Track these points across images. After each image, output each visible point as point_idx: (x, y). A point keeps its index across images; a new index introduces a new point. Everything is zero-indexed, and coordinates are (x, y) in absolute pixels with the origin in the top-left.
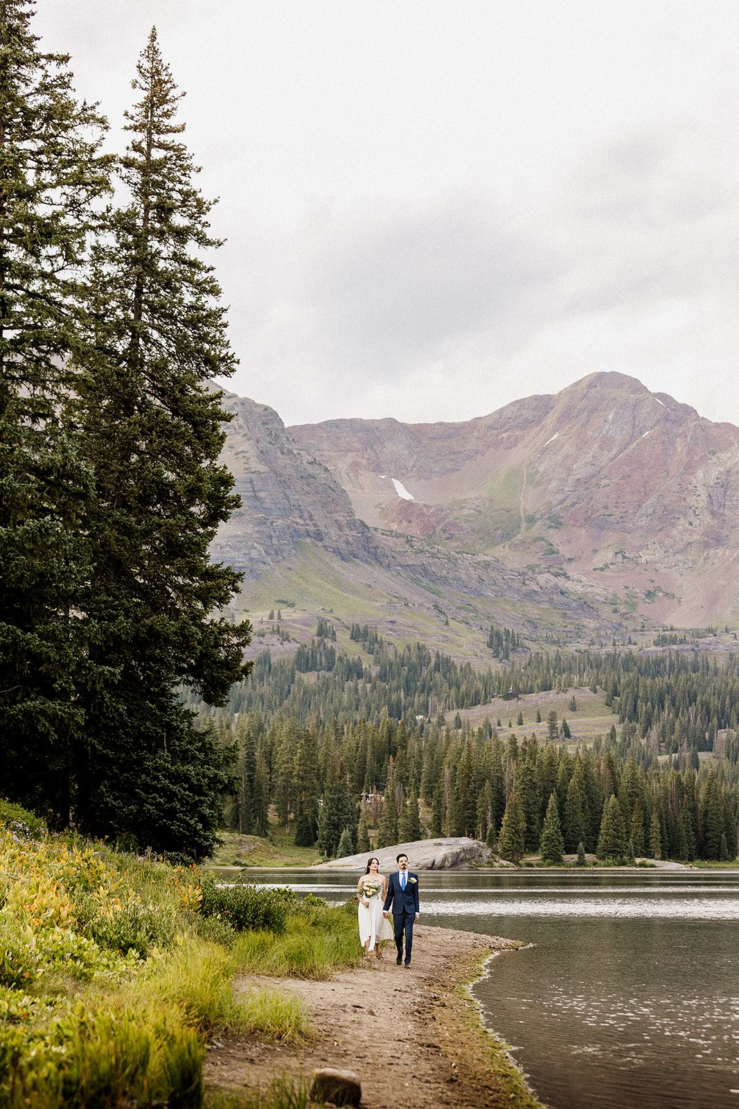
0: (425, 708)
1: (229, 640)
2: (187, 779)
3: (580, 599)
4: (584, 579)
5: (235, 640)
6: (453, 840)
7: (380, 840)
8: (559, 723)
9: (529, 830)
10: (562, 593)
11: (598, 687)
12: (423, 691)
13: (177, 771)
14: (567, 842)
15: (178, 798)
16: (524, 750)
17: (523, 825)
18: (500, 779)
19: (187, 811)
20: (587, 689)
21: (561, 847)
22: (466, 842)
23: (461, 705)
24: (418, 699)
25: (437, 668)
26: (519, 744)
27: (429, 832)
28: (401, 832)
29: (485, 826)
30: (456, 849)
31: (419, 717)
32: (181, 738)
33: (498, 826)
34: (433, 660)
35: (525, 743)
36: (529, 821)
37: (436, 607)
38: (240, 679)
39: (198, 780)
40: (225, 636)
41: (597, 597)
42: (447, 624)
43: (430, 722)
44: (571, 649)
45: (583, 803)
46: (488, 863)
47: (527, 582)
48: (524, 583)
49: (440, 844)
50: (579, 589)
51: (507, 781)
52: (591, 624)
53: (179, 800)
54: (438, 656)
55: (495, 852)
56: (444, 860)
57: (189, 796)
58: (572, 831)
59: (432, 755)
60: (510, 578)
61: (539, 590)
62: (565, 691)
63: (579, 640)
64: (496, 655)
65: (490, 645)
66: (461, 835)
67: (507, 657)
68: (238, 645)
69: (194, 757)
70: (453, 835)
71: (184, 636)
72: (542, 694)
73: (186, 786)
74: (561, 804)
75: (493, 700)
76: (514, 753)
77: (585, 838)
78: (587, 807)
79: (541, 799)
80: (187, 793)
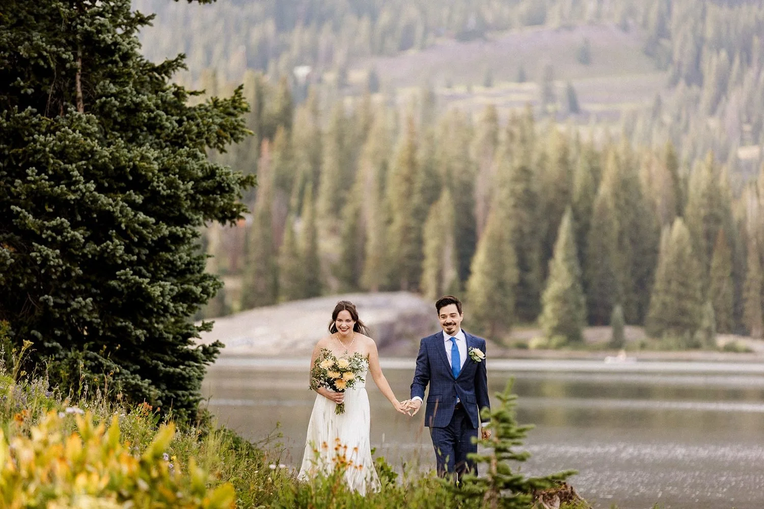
0: (312, 55)
2: (140, 182)
6: (381, 298)
7: (245, 296)
8: (559, 86)
9: (522, 284)
11: (631, 22)
12: (307, 23)
13: (114, 159)
14: (591, 305)
15: (118, 228)
16: (511, 135)
17: (512, 274)
18: (467, 188)
20: (612, 25)
21: (582, 313)
22: (406, 303)
23: (379, 50)
24: (299, 37)
27: (334, 283)
28: (284, 281)
29: (439, 277)
31: (302, 72)
33: (465, 272)
35: (514, 121)
36: (523, 265)
39: (171, 185)
43: (320, 80)
45: (621, 234)
51: (481, 189)
53: (122, 234)
57: (145, 225)
58: (601, 284)
59: (340, 139)
62: (570, 28)
66: (396, 290)
69: (153, 126)
70: (383, 289)
72: (529, 31)
73: (139, 199)
74: (581, 235)
75: (439, 41)
76: (493, 139)
77: (624, 298)
78: (627, 241)
79: (544, 226)
80: (141, 216)
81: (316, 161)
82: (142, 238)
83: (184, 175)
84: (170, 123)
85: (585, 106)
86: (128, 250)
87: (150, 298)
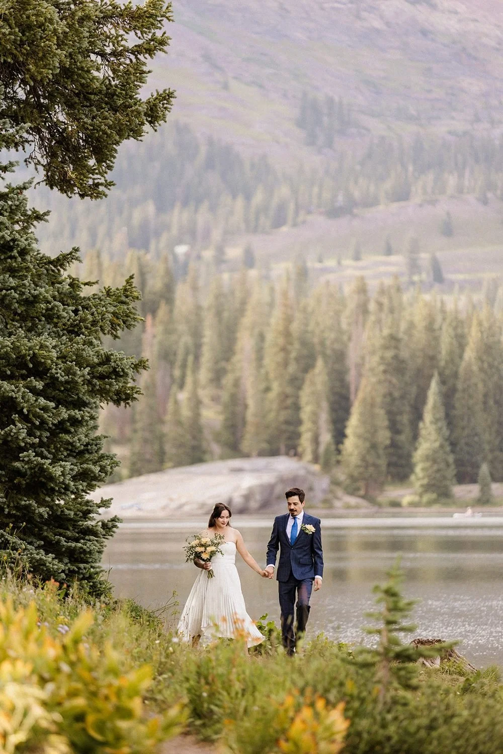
0: (190, 234)
1: (116, 40)
2: (38, 369)
3: (454, 42)
4: (461, 8)
5: (132, 40)
6: (262, 462)
7: (134, 464)
8: (424, 257)
9: (394, 445)
10: (424, 33)
11: (490, 195)
12: (185, 204)
13: (15, 348)
14: (459, 463)
15: (20, 412)
16: (380, 305)
17: (384, 436)
18: (340, 356)
19: (41, 444)
20: (471, 198)
21: (451, 472)
22: (284, 465)
23: (253, 227)
24: (178, 217)
25: (210, 164)
26: (373, 295)
27: (216, 449)
28: (169, 448)
29: (316, 440)
30: (267, 478)
31: (181, 250)
32: (20, 269)
33: (339, 436)
34: (203, 150)
35: (382, 292)
36: (394, 428)
37: (207, 57)
38: (136, 133)
39: (68, 371)
40: (109, 29)
41: (485, 40)
42: (226, 87)
43: (199, 257)
44: (441, 129)
45: (486, 395)
46: (325, 501)
47: (364, 14)
48: (358, 17)
49: (239, 470)
50: (452, 25)
51: (353, 357)
52: (473, 85)
53: (25, 419)
54: (210, 142)
55: (335, 483)
56: (247, 497)
57: (45, 409)
58: (467, 444)
59: (219, 314)
60: (333, 8)
61: (384, 27)
62: (433, 202)
63: (454, 114)
64: (311, 141)
65: (301, 123)
66: (273, 453)
67: (330, 144)
68: (137, 51)
69: (50, 316)
70: (262, 454)
71: (26, 28)
72: (395, 206)
73: (39, 385)
74: (448, 397)
75: (310, 218)
76: (363, 309)
77: (490, 457)
78: (491, 402)
79: (414, 390)
80: (42, 401)
81: (197, 334)
82: (43, 422)
83: (81, 362)
84: (66, 313)
85: (449, 276)
86: (30, 434)
87: (51, 478)
